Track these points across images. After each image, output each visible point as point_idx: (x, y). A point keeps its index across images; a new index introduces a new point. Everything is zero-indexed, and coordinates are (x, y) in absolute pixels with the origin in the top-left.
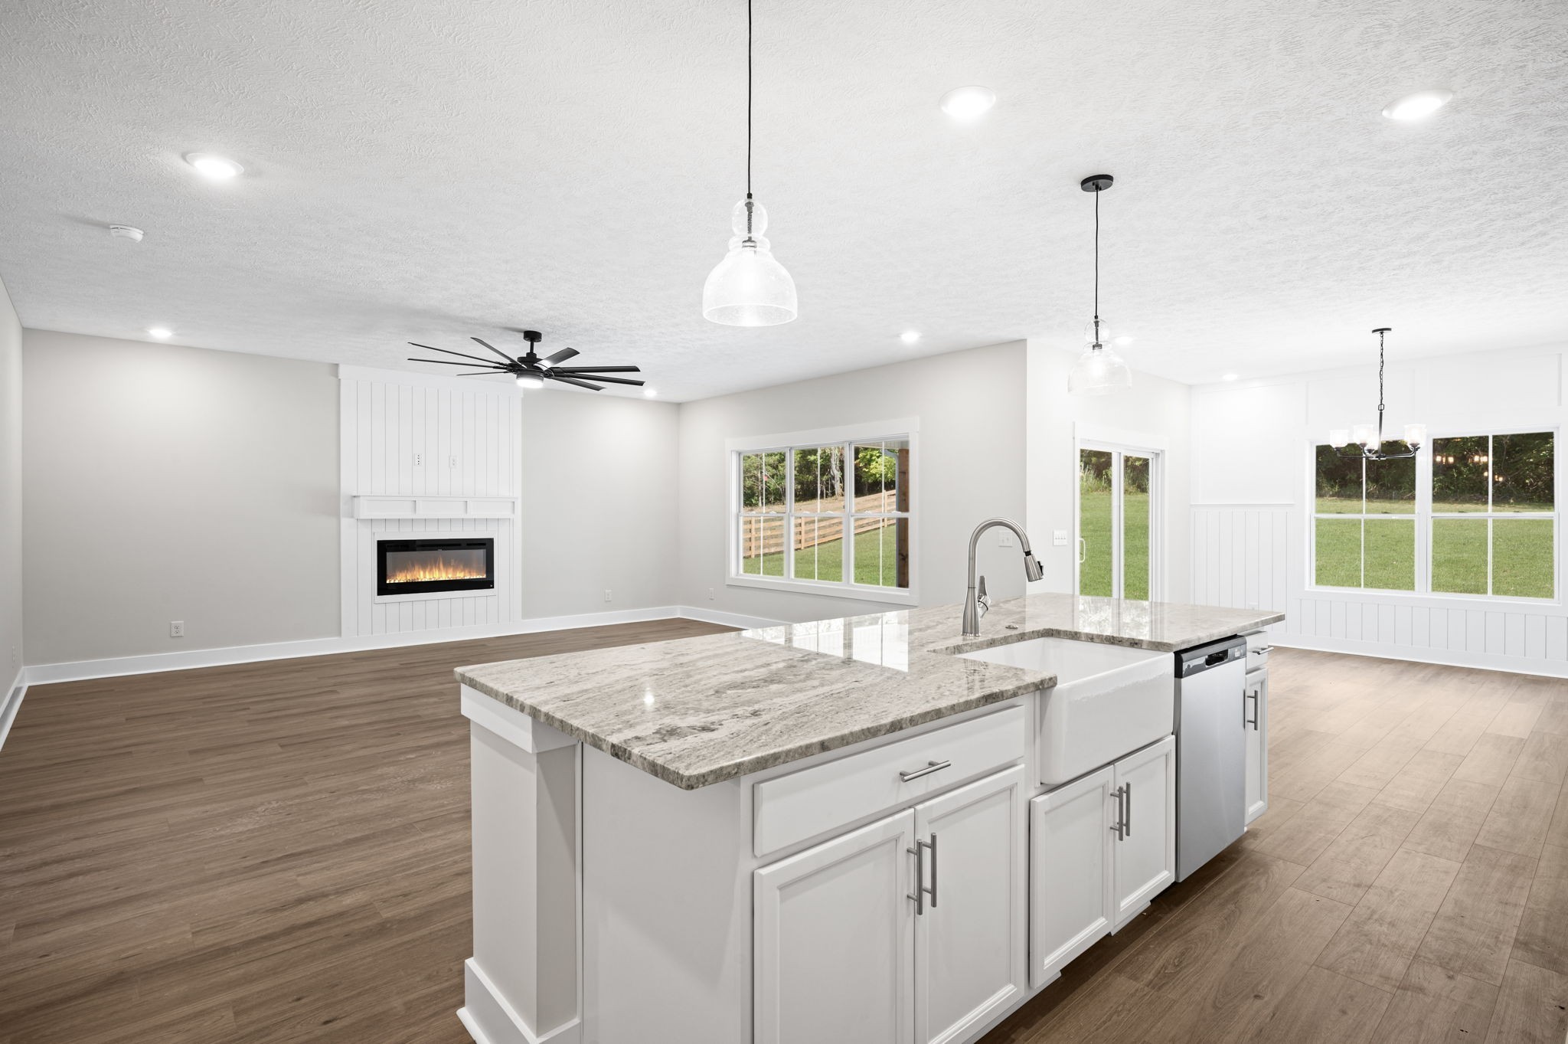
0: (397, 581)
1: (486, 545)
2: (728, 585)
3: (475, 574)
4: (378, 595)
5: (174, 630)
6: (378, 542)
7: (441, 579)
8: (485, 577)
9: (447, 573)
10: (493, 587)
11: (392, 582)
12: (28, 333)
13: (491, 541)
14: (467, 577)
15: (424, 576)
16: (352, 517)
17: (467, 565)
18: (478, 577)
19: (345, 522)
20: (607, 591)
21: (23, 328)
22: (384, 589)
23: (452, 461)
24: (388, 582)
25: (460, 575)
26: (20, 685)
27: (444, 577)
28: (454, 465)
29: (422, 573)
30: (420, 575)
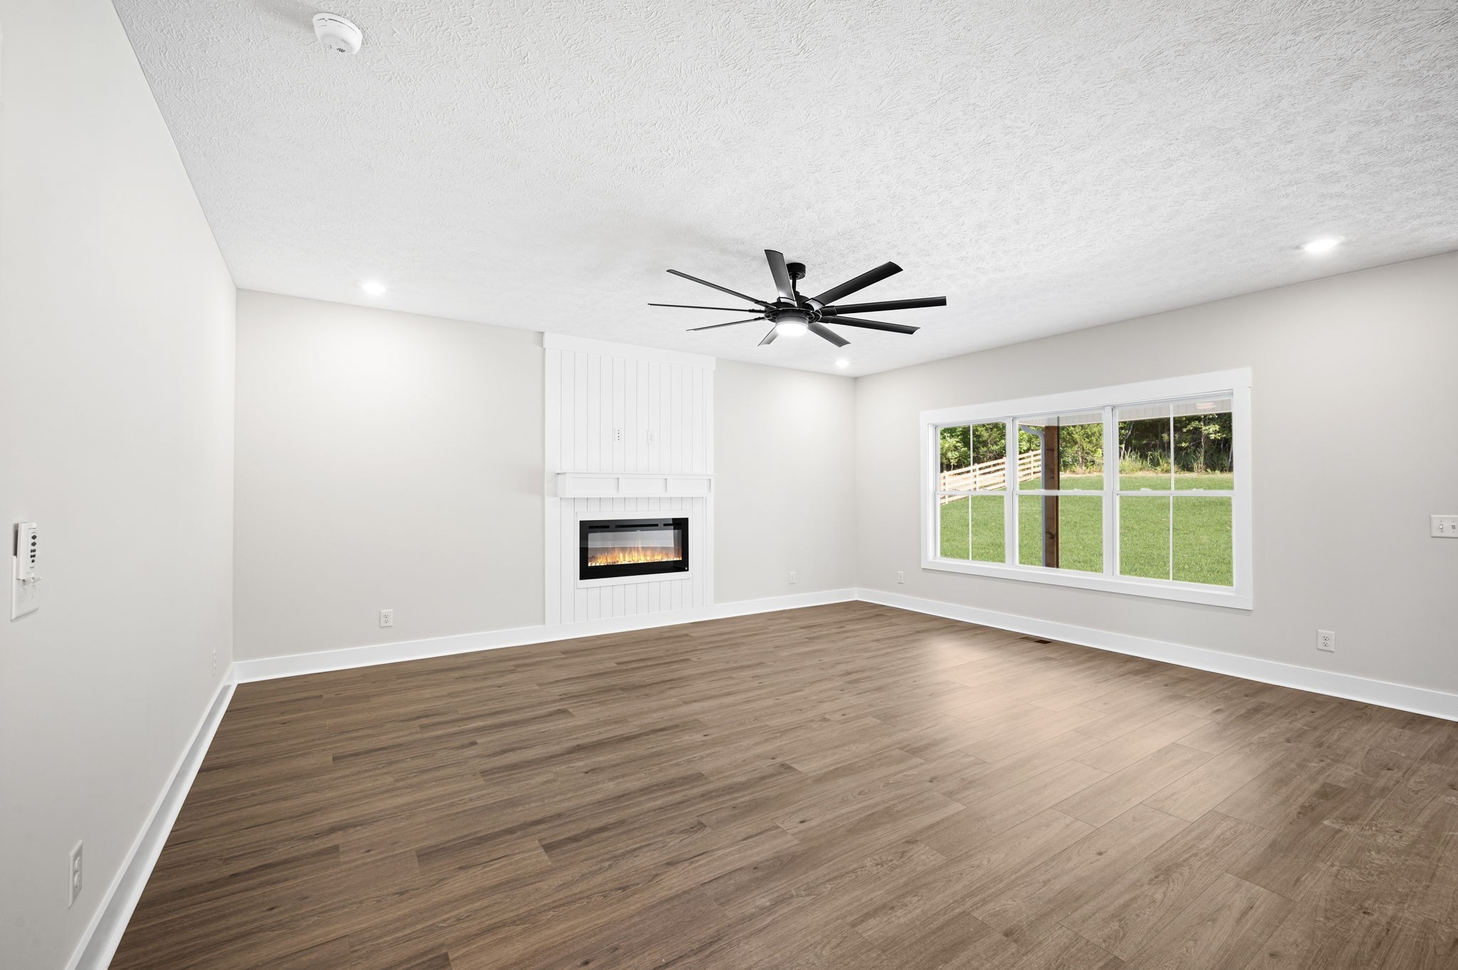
0: (598, 564)
1: (682, 525)
2: (923, 569)
3: (671, 555)
4: (581, 579)
5: (383, 619)
6: (580, 521)
7: (640, 562)
8: (680, 559)
9: (645, 556)
10: (688, 570)
11: (593, 565)
12: (243, 295)
13: (686, 520)
14: (665, 560)
15: (624, 559)
16: (556, 496)
17: (663, 547)
18: (674, 560)
19: (549, 500)
20: (791, 573)
21: (237, 288)
22: (587, 572)
23: (649, 437)
24: (589, 565)
25: (658, 558)
26: (228, 684)
27: (642, 560)
28: (651, 440)
29: (621, 555)
30: (619, 558)
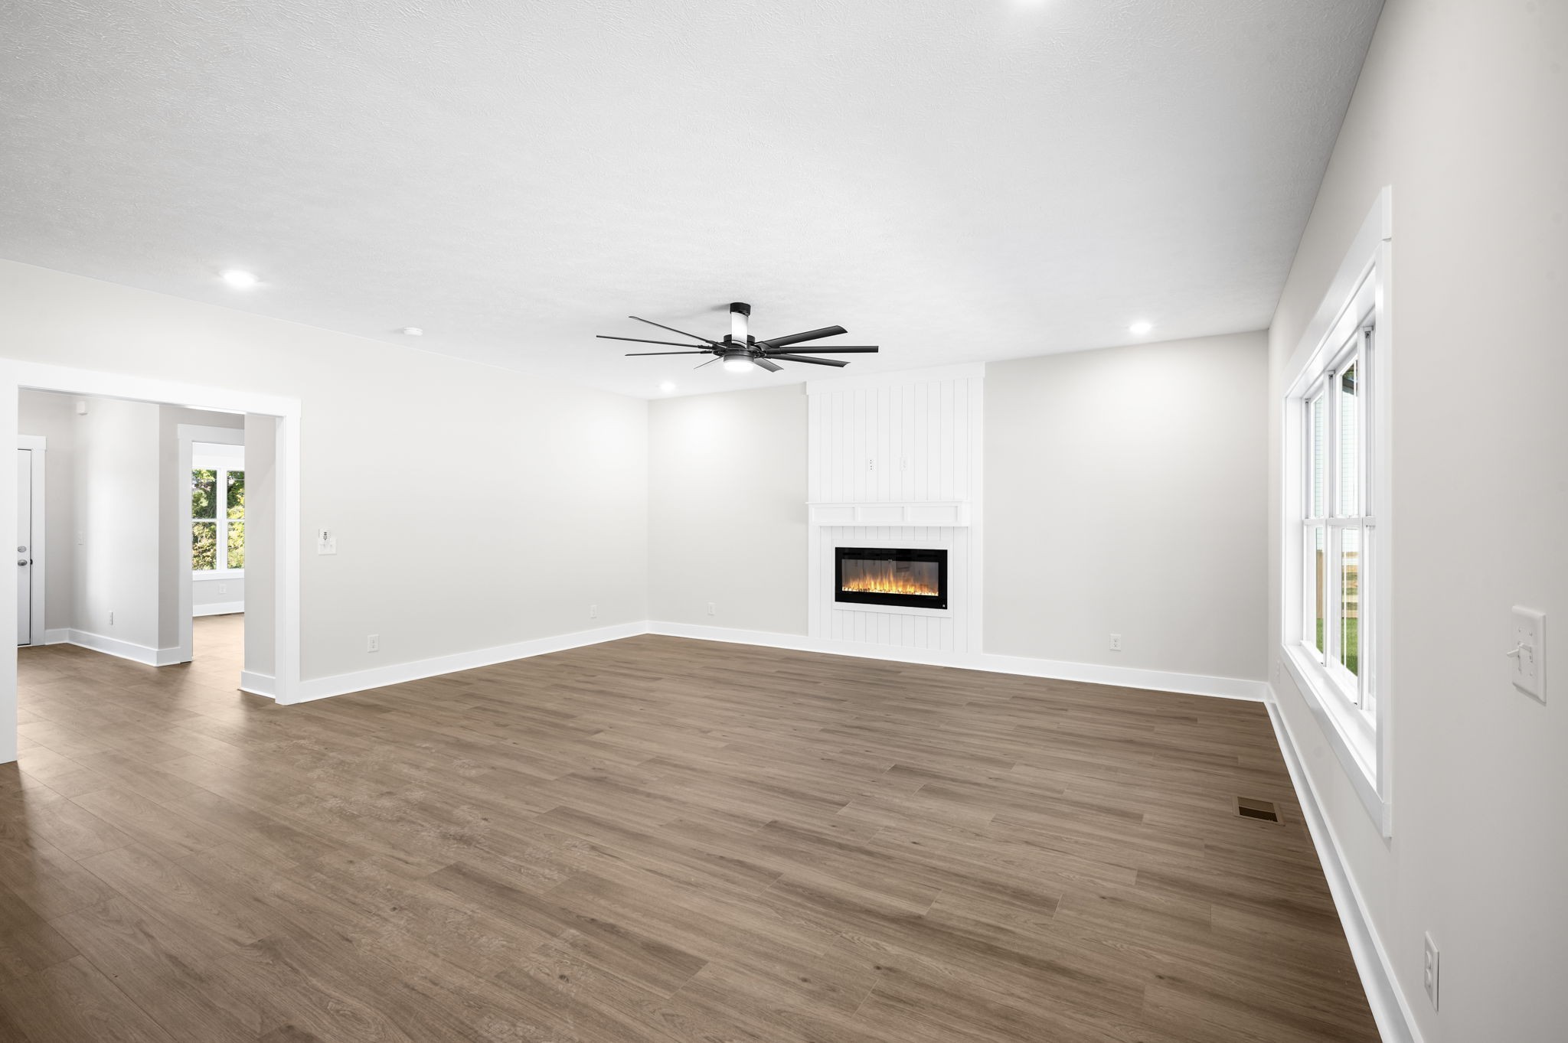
0: (850, 590)
1: (940, 557)
3: (926, 589)
4: (835, 602)
6: (836, 548)
7: (891, 592)
8: (937, 595)
9: (897, 586)
10: (946, 608)
11: (846, 590)
13: (945, 552)
14: (917, 594)
15: (875, 587)
17: (918, 579)
18: (930, 594)
19: (812, 528)
22: (840, 595)
23: (903, 464)
24: (843, 589)
25: (911, 590)
27: (894, 591)
28: (905, 467)
29: (873, 583)
30: (870, 584)
